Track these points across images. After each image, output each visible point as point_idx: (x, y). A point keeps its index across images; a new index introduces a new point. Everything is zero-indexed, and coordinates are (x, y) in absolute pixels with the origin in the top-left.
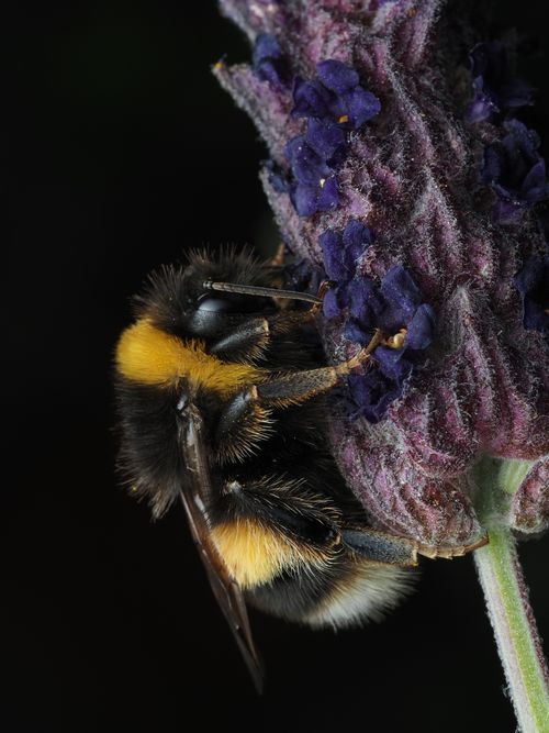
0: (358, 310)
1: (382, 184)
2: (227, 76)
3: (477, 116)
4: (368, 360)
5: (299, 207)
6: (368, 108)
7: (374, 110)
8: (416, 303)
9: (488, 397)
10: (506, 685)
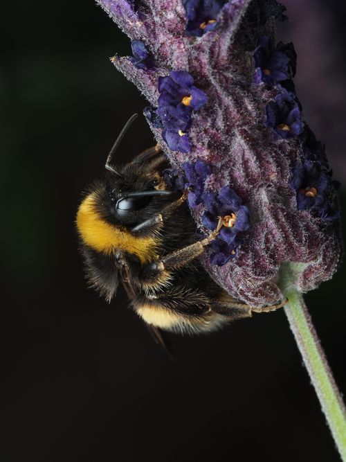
6: (201, 99)
10: (303, 362)
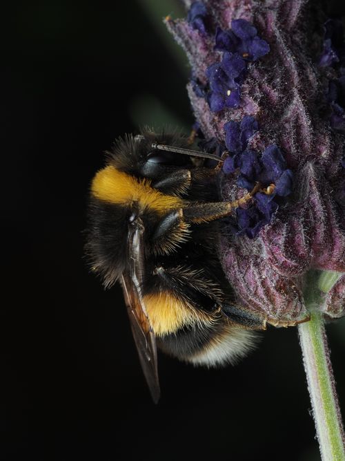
0: (246, 169)
1: (266, 96)
2: (172, 25)
3: (324, 63)
4: (250, 200)
5: (212, 106)
6: (262, 49)
7: (266, 51)
8: (283, 168)
9: (321, 230)
10: (311, 409)
